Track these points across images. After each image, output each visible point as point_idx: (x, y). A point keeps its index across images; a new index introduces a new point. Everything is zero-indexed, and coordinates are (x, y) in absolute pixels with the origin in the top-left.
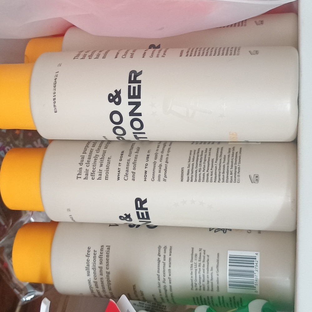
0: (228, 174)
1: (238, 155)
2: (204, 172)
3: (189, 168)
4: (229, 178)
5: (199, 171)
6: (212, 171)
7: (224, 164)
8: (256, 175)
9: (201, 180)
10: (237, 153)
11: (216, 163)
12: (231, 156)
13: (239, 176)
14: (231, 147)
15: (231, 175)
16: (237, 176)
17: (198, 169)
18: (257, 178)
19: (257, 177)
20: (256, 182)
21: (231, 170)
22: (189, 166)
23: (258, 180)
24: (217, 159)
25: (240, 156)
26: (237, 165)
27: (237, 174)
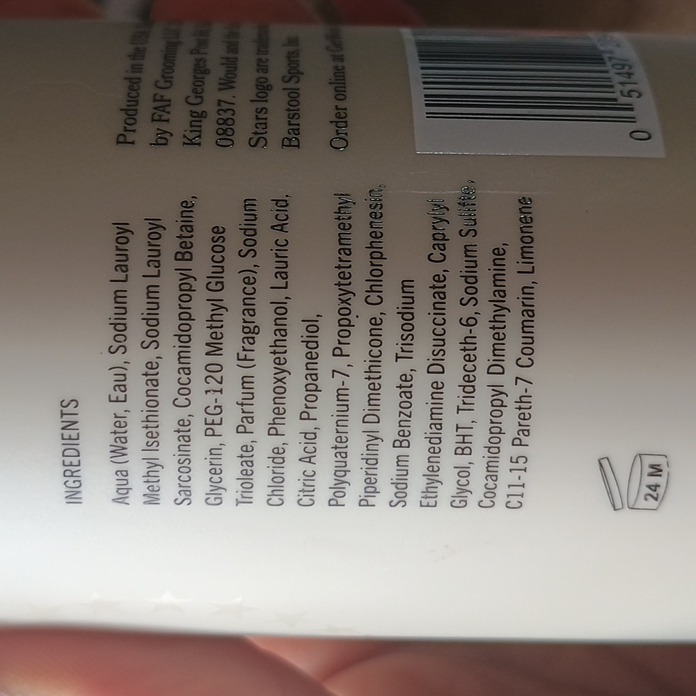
0: (434, 452)
1: (514, 284)
2: (245, 438)
3: (119, 408)
4: (442, 475)
5: (210, 431)
6: (308, 426)
7: (404, 366)
8: (648, 461)
9: (225, 495)
10: (499, 253)
11: (340, 363)
12: (455, 288)
13: (521, 465)
14: (450, 194)
15: (463, 460)
16: (504, 464)
17: (197, 409)
18: (654, 480)
19: (656, 470)
20: (642, 503)
21: (464, 419)
22: (121, 385)
23: (660, 491)
24: (345, 325)
25: (527, 292)
26: (506, 380)
27: (507, 450)
